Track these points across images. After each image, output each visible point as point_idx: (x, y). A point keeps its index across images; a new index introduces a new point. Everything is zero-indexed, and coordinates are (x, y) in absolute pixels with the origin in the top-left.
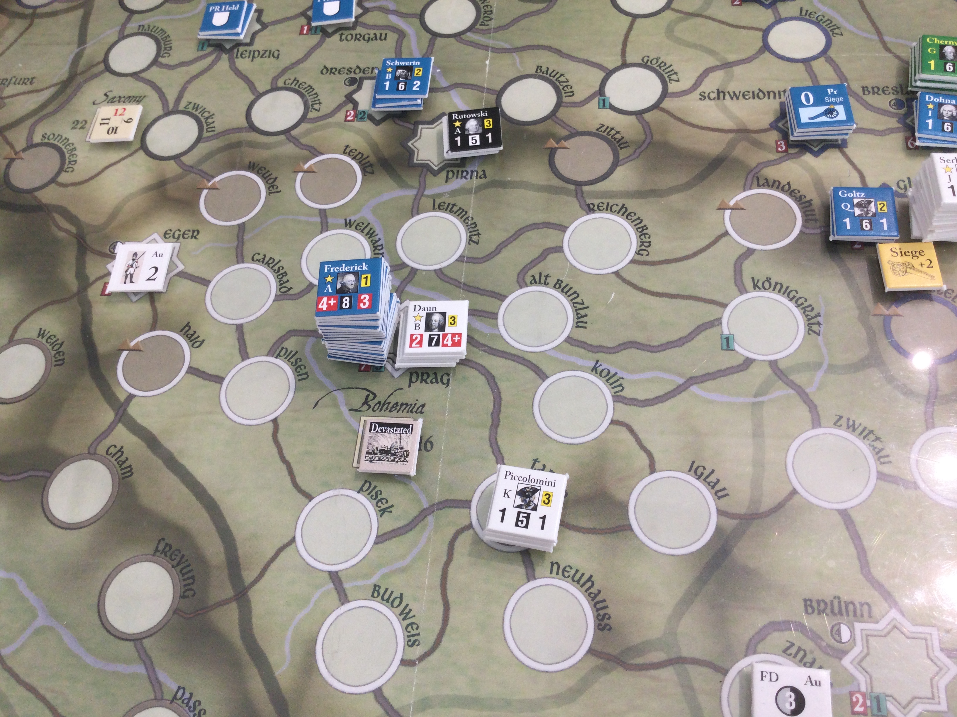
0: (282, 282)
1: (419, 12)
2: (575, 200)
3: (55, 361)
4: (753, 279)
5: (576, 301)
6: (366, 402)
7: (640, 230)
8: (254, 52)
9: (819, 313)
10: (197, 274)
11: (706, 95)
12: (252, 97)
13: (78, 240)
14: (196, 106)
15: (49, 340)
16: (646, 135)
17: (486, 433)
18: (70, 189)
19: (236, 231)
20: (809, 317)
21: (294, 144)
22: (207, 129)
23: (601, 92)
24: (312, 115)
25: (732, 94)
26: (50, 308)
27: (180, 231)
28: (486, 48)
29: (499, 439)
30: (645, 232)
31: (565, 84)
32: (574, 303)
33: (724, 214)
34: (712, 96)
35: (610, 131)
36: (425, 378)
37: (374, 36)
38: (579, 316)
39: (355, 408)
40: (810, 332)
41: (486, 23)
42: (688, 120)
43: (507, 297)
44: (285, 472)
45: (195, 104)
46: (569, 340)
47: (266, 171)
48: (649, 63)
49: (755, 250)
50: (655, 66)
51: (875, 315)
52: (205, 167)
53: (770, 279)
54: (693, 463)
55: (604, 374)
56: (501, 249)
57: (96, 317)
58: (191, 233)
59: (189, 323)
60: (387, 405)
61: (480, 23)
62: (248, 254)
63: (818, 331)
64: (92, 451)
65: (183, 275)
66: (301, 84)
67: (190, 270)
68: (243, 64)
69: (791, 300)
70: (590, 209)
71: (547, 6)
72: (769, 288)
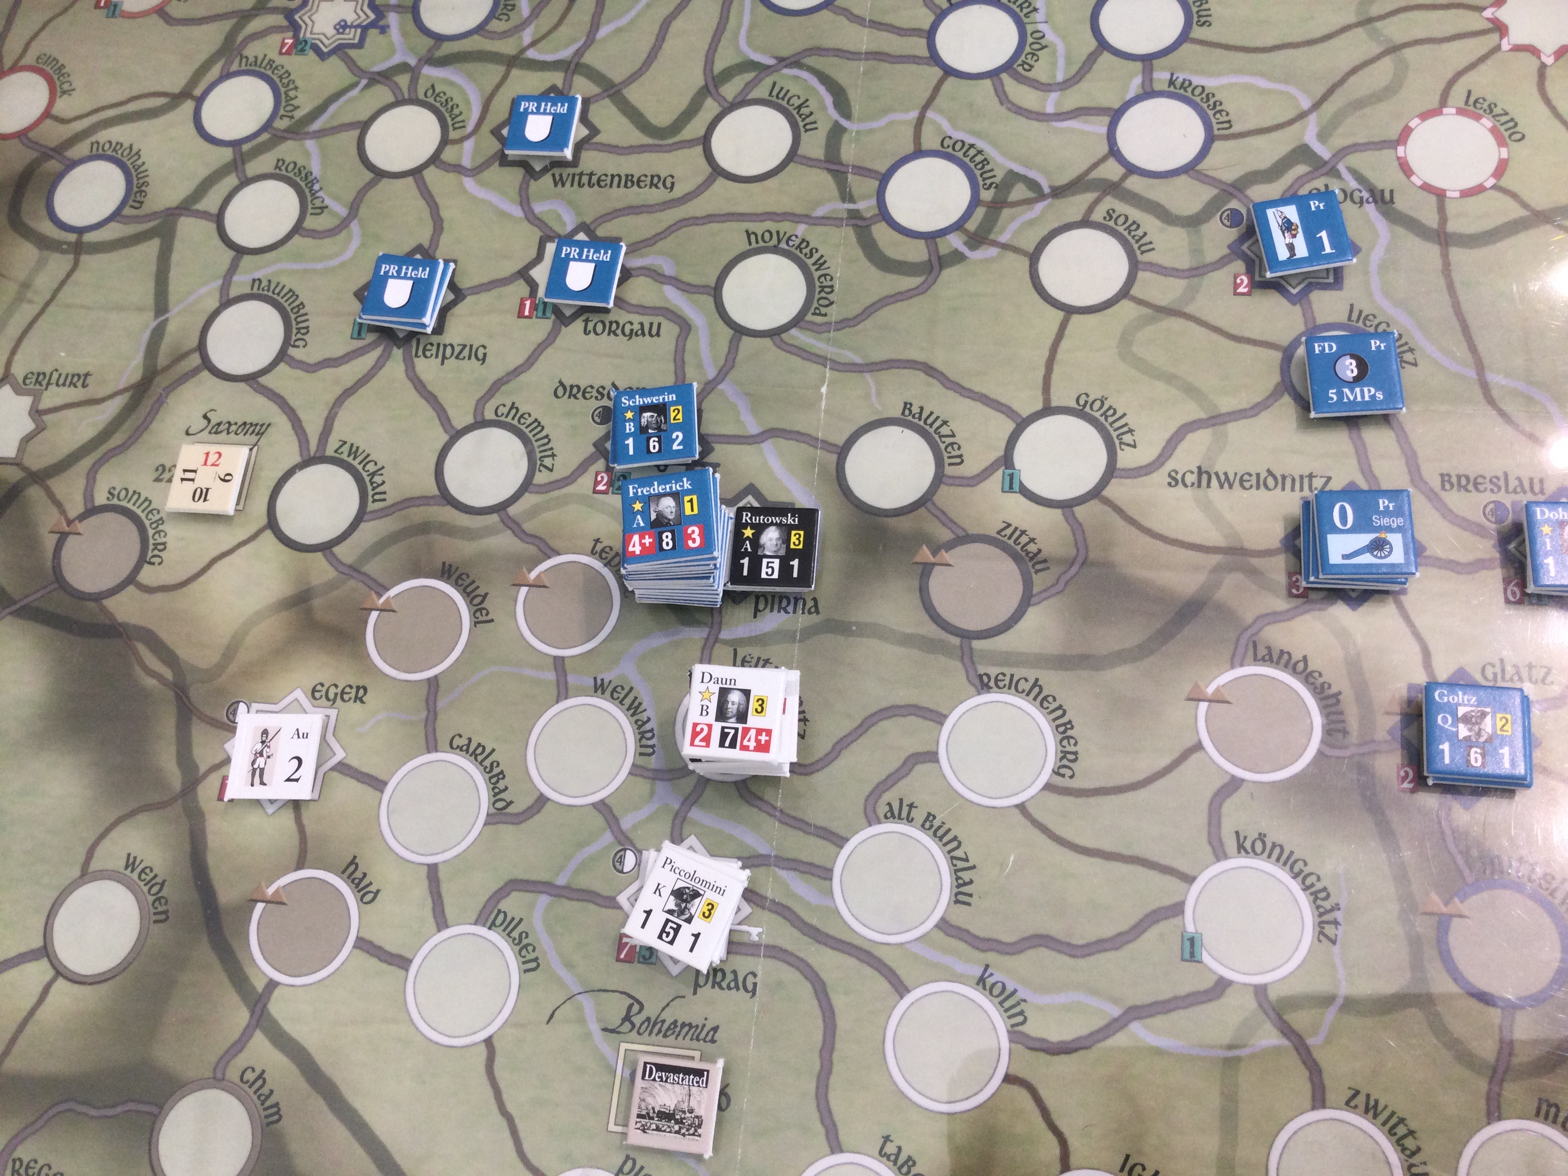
0: (497, 790)
1: (712, 281)
2: (959, 665)
3: (155, 914)
4: (1237, 833)
5: (956, 853)
6: (627, 1018)
7: (1062, 729)
8: (445, 346)
9: (1337, 904)
10: (365, 769)
11: (1179, 477)
12: (445, 438)
13: (177, 694)
14: (354, 449)
15: (143, 876)
16: (1078, 550)
17: (812, 1086)
18: (159, 596)
19: (424, 691)
20: (1321, 910)
21: (513, 532)
22: (373, 496)
23: (1007, 460)
24: (541, 478)
25: (1223, 478)
26: (142, 818)
27: (336, 686)
28: (821, 360)
29: (831, 1095)
30: (1069, 733)
31: (948, 440)
32: (952, 858)
33: (1197, 708)
34: (1191, 478)
35: (1020, 536)
36: (718, 979)
37: (639, 327)
38: (960, 881)
39: (610, 1027)
40: (1322, 937)
41: (823, 310)
42: (1148, 522)
43: (847, 840)
44: (507, 1134)
45: (352, 445)
46: (944, 925)
47: (468, 581)
48: (1087, 409)
49: (1243, 780)
50: (1097, 415)
51: (1425, 914)
52: (372, 568)
53: (1265, 836)
54: (1128, 1157)
55: (996, 991)
56: (840, 752)
57: (213, 841)
58: (354, 691)
59: (355, 857)
60: (659, 1025)
61: (812, 310)
62: (443, 738)
63: (1333, 938)
64: (219, 1075)
65: (343, 768)
66: (522, 416)
67: (354, 762)
68: (427, 367)
69: (1295, 876)
70: (983, 685)
71: (924, 282)
72: (1263, 852)
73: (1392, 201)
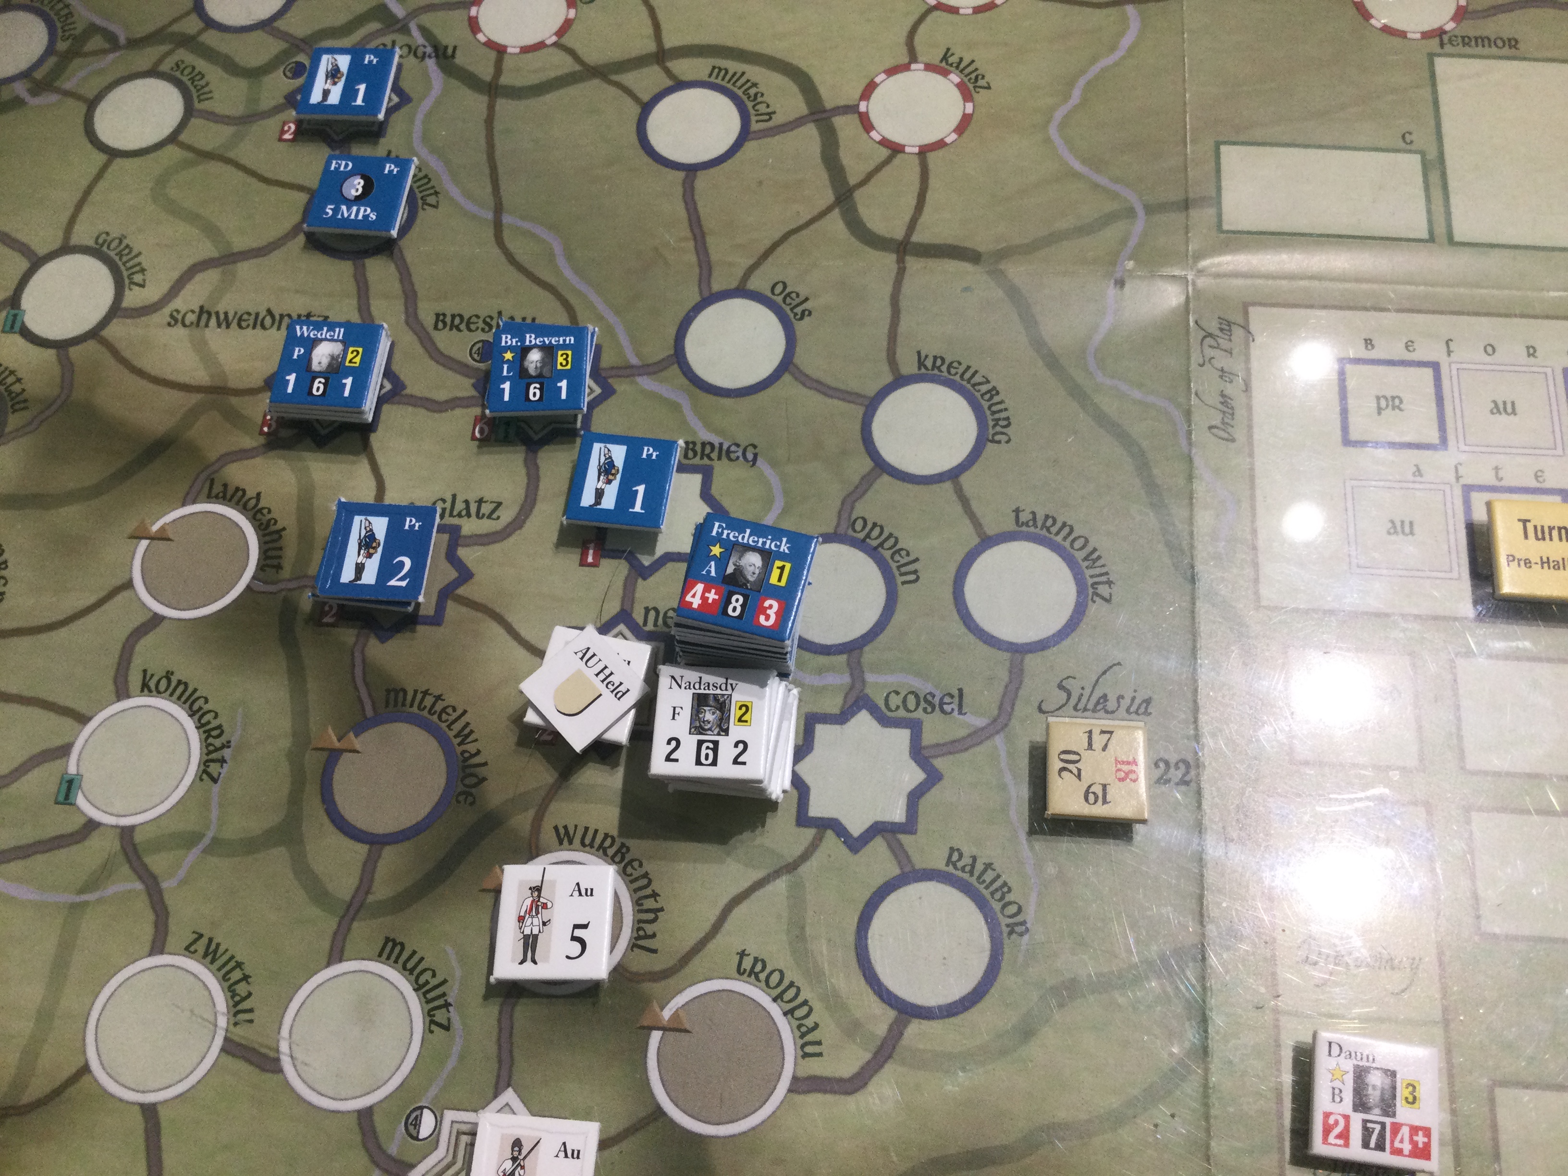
4: (145, 671)
9: (229, 742)
11: (180, 317)
16: (62, 390)
20: (211, 748)
23: (14, 300)
33: (137, 546)
34: (191, 318)
40: (205, 776)
48: (105, 248)
49: (164, 618)
50: (112, 254)
51: (317, 749)
53: (172, 673)
63: (215, 775)
69: (193, 714)
72: (166, 690)
73: (453, 56)
